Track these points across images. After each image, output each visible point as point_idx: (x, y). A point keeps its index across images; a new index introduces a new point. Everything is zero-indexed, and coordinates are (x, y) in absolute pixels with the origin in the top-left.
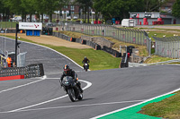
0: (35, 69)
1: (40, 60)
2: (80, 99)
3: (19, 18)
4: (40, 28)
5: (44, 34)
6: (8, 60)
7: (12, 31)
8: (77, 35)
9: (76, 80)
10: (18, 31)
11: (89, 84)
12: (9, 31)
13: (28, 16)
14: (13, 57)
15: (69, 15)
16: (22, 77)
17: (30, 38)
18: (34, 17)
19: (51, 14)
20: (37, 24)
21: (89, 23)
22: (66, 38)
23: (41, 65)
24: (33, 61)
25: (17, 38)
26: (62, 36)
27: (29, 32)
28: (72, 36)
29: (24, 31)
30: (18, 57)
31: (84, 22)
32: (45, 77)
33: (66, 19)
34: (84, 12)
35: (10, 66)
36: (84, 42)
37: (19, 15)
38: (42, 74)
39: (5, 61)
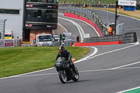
0: (130, 36)
1: (134, 30)
4: (135, 5)
5: (137, 9)
7: (112, 7)
10: (117, 6)
12: (110, 7)
14: (113, 27)
16: (120, 43)
17: (126, 12)
20: (132, 1)
23: (135, 34)
24: (128, 30)
25: (116, 12)
27: (126, 8)
29: (122, 7)
30: (117, 27)
32: (137, 43)
35: (111, 34)
38: (135, 41)
39: (107, 29)
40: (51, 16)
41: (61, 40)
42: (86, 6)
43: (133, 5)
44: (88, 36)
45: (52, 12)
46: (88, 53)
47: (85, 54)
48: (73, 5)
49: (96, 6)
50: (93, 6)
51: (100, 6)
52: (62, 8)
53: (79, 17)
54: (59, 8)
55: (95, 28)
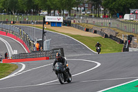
1: (61, 45)
2: (69, 81)
3: (46, 12)
4: (61, 21)
5: (64, 25)
6: (37, 45)
7: (40, 23)
8: (90, 26)
9: (66, 66)
10: (44, 22)
11: (99, 64)
12: (37, 23)
13: (52, 12)
14: (41, 43)
15: (84, 10)
16: (48, 58)
17: (53, 28)
18: (57, 12)
19: (70, 10)
20: (59, 17)
21: (99, 17)
22: (82, 29)
23: (62, 49)
24: (55, 46)
25: (43, 29)
26: (78, 27)
27: (53, 24)
28: (86, 27)
29: (49, 23)
30: (45, 43)
31: (95, 16)
33: (81, 14)
34: (95, 9)
35: (38, 49)
36: (95, 32)
37: (45, 10)
39: (34, 46)
42: (14, 23)
43: (60, 21)
44: (16, 52)
46: (16, 69)
47: (13, 70)
49: (24, 23)
50: (21, 22)
51: (28, 23)
53: (6, 34)
55: (23, 44)
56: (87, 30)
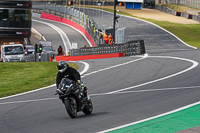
0: (135, 46)
1: (140, 36)
5: (145, 7)
7: (110, 4)
8: (183, 9)
10: (117, 3)
11: (196, 64)
12: (106, 4)
14: (111, 32)
16: (121, 55)
17: (130, 11)
22: (170, 12)
23: (142, 42)
24: (133, 37)
25: (115, 12)
26: (165, 9)
27: (129, 5)
28: (176, 10)
29: (123, 4)
30: (117, 32)
32: (146, 56)
36: (190, 17)
38: (143, 52)
39: (102, 36)
40: (21, 18)
41: (36, 52)
42: (72, 3)
44: (75, 46)
45: (24, 12)
48: (53, 2)
50: (82, 3)
51: (92, 3)
52: (38, 6)
53: (61, 19)
54: (33, 6)
55: (85, 34)
56: (178, 14)
